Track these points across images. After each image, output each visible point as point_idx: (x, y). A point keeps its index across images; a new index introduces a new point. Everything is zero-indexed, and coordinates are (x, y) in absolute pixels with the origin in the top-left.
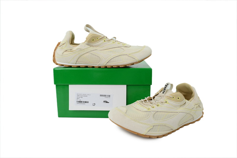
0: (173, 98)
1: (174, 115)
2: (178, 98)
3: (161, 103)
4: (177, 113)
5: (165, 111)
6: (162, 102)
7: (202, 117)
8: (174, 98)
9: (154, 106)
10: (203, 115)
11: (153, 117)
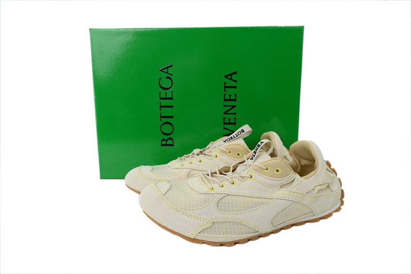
0: (267, 169)
1: (263, 204)
2: (277, 171)
3: (240, 178)
4: (272, 200)
5: (245, 195)
6: (243, 177)
7: (338, 210)
8: (269, 169)
9: (225, 183)
10: (342, 207)
11: (216, 204)
